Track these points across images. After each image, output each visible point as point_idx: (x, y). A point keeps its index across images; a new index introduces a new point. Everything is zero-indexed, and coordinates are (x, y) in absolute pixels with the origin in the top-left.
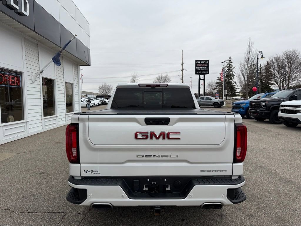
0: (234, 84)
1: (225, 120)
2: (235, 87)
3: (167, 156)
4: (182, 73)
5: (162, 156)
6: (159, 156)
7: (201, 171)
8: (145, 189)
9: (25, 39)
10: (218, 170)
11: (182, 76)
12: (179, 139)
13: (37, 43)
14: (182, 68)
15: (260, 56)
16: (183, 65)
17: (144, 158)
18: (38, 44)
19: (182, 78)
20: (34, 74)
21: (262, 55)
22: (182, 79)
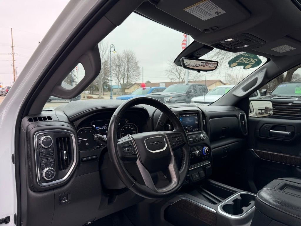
0: (75, 78)
2: (75, 80)
4: (13, 58)
11: (14, 62)
14: (13, 52)
15: (112, 50)
16: (14, 48)
19: (14, 64)
21: (114, 49)
22: (14, 66)
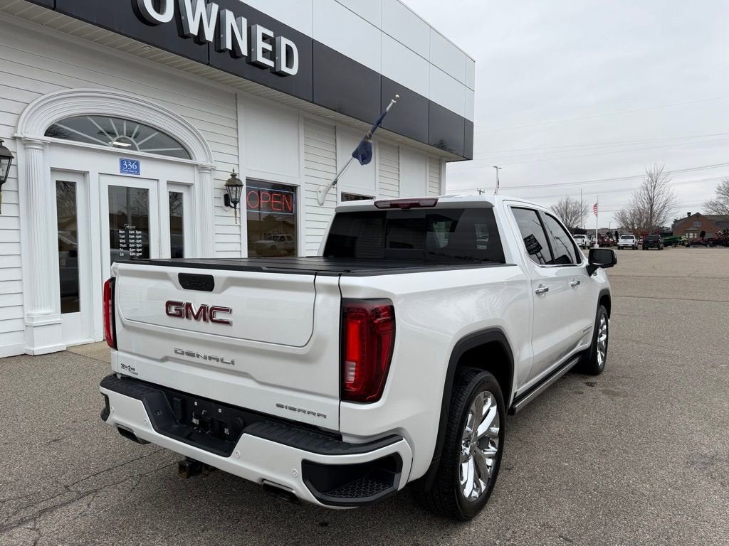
1: (314, 288)
3: (217, 360)
5: (210, 358)
6: (205, 358)
7: (279, 406)
8: (195, 421)
9: (306, 119)
10: (310, 410)
12: (227, 323)
13: (334, 125)
17: (185, 357)
18: (335, 127)
20: (322, 188)
